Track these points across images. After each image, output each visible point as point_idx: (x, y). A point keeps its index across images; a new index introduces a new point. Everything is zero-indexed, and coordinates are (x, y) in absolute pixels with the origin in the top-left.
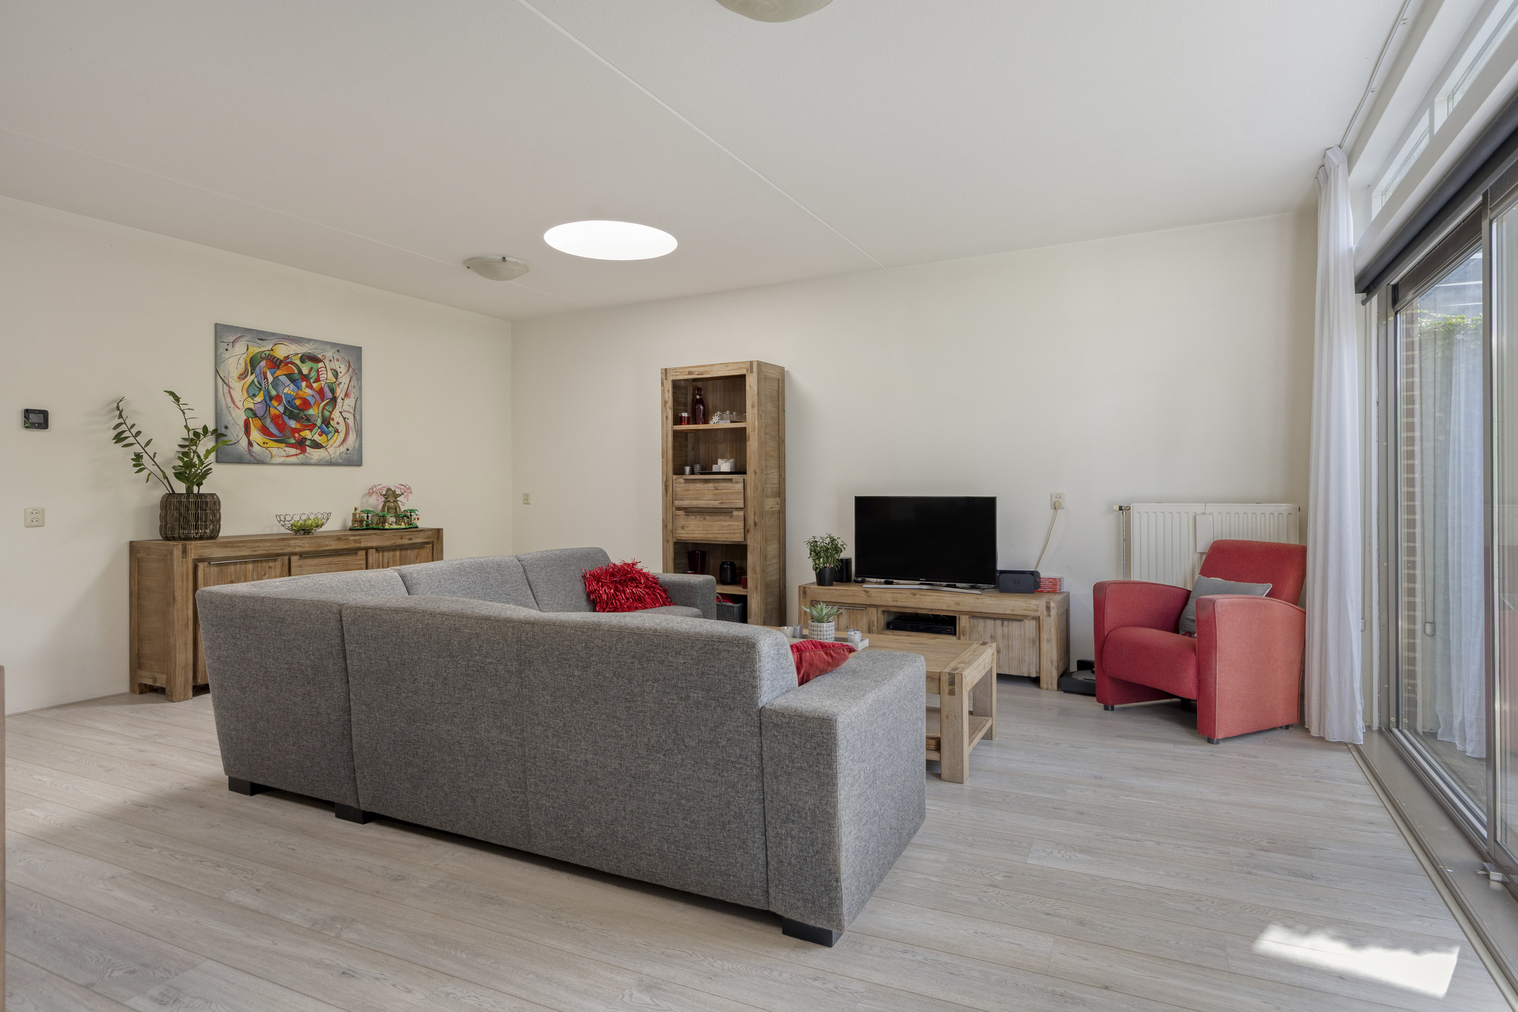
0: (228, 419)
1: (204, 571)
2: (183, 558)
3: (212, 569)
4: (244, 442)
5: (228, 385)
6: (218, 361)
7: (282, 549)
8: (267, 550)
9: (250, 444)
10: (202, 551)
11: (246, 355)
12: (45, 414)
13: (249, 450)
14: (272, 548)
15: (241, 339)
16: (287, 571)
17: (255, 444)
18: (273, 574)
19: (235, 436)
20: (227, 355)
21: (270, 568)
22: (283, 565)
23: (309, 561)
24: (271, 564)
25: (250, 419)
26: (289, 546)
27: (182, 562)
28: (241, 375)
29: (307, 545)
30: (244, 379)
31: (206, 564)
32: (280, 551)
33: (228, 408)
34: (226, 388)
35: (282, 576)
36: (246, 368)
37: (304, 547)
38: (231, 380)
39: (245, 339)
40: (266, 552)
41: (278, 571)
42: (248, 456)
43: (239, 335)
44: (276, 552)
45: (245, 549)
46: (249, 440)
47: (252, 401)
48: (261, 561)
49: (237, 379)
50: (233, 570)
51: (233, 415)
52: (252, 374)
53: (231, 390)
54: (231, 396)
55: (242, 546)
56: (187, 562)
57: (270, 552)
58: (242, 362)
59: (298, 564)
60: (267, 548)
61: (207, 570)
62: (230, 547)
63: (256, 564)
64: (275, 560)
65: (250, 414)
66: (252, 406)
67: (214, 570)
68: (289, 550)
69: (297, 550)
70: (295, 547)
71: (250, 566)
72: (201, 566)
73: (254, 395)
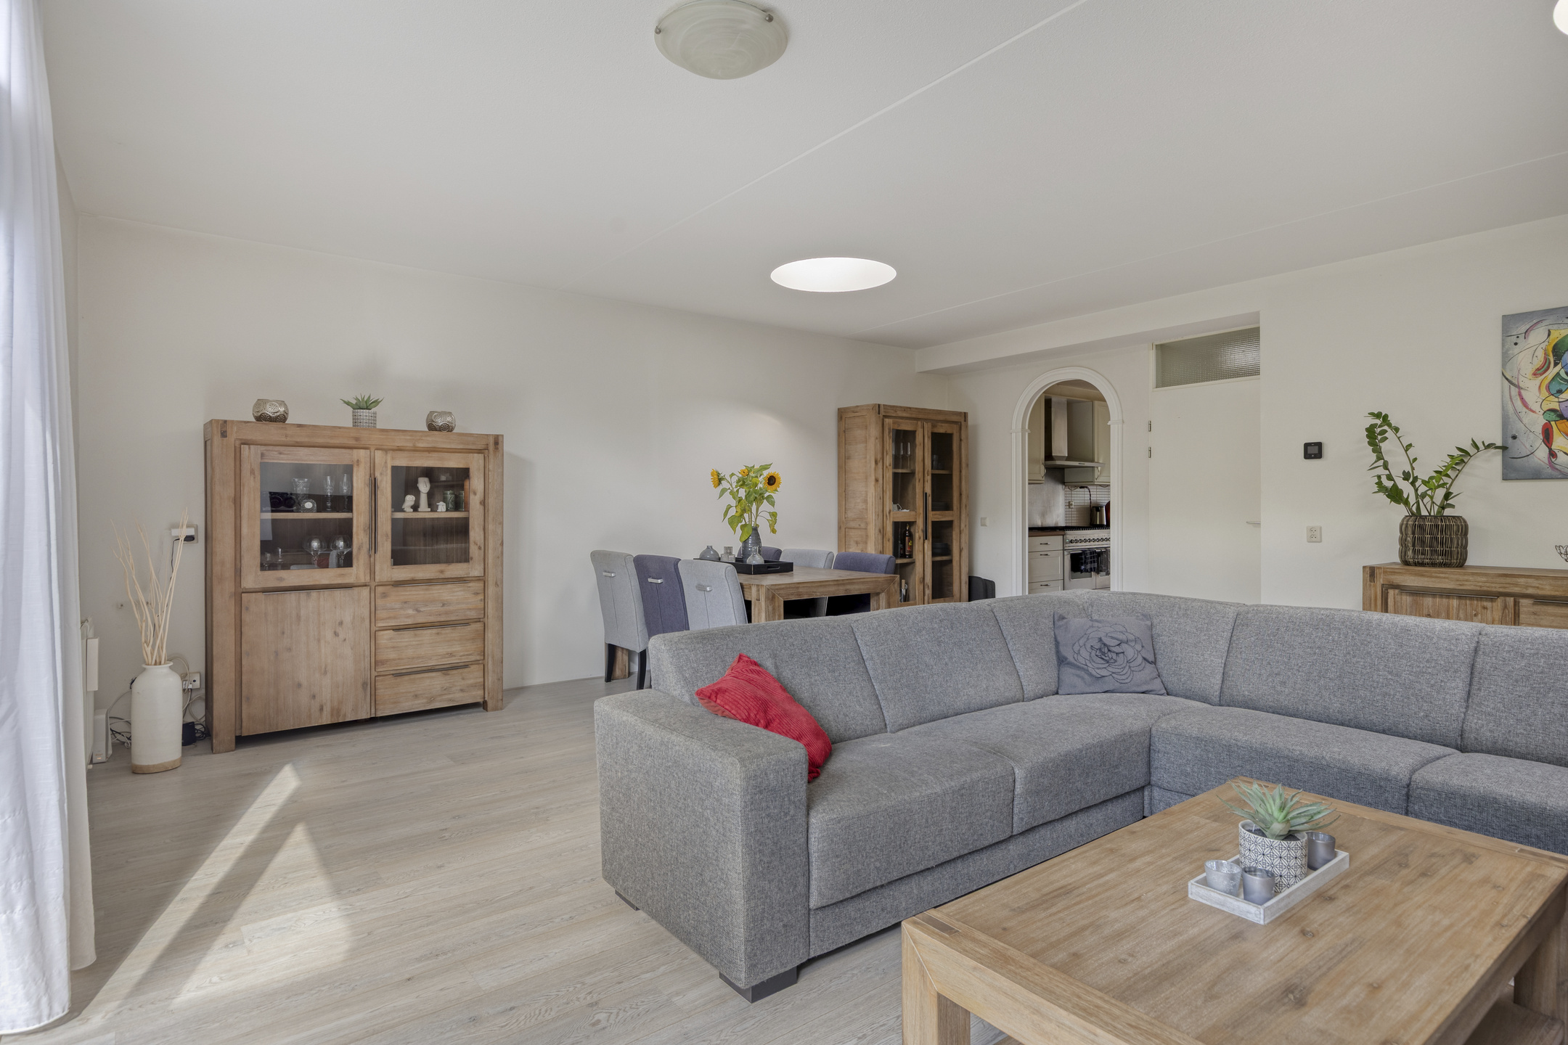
0: (1517, 427)
1: (1394, 598)
2: (1371, 581)
3: (1404, 597)
4: (1542, 453)
5: (1518, 387)
6: (1506, 358)
7: (1504, 588)
8: (1481, 587)
9: (1552, 454)
10: (1393, 577)
11: (1546, 343)
12: (1319, 445)
13: (1551, 464)
14: (1488, 584)
15: (1538, 326)
16: (1511, 616)
17: (1560, 455)
18: (1490, 619)
19: (1528, 446)
20: (1516, 349)
21: (1485, 608)
22: (1505, 607)
23: (1551, 609)
24: (1488, 604)
25: (1553, 423)
26: (1516, 585)
27: (1370, 585)
28: (1538, 369)
29: (1547, 587)
30: (1541, 374)
31: (1397, 591)
32: (1501, 590)
33: (1517, 413)
34: (1514, 391)
35: (1503, 621)
36: (1546, 359)
37: (1542, 589)
38: (1521, 378)
39: (1545, 323)
40: (1479, 588)
41: (1497, 615)
42: (1550, 471)
43: (1535, 321)
44: (1494, 590)
45: (1447, 580)
46: (1550, 449)
47: (1557, 400)
48: (1471, 599)
49: (1531, 377)
50: (1430, 603)
51: (1525, 420)
52: (1556, 364)
53: (1522, 391)
54: (1522, 399)
55: (1444, 578)
56: (1375, 586)
57: (1485, 589)
58: (1540, 354)
59: (1532, 610)
60: (1480, 584)
61: (1398, 598)
62: (1428, 577)
63: (1463, 601)
64: (1492, 600)
65: (1553, 416)
66: (1556, 406)
67: (1407, 599)
68: (1516, 590)
69: (1530, 591)
70: (1527, 587)
71: (1455, 602)
72: (1391, 592)
73: (1560, 392)
